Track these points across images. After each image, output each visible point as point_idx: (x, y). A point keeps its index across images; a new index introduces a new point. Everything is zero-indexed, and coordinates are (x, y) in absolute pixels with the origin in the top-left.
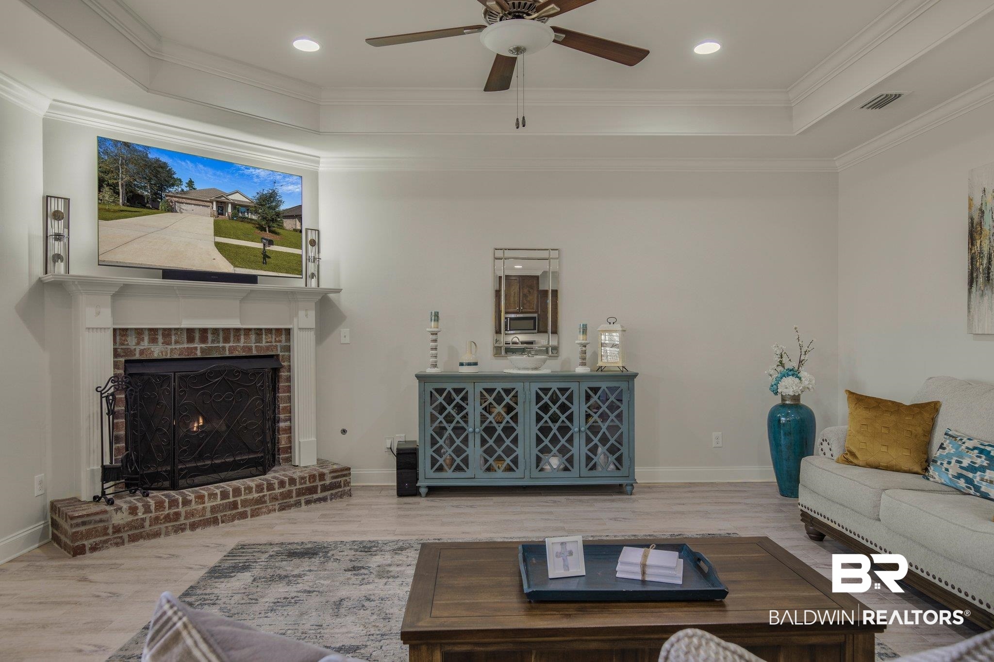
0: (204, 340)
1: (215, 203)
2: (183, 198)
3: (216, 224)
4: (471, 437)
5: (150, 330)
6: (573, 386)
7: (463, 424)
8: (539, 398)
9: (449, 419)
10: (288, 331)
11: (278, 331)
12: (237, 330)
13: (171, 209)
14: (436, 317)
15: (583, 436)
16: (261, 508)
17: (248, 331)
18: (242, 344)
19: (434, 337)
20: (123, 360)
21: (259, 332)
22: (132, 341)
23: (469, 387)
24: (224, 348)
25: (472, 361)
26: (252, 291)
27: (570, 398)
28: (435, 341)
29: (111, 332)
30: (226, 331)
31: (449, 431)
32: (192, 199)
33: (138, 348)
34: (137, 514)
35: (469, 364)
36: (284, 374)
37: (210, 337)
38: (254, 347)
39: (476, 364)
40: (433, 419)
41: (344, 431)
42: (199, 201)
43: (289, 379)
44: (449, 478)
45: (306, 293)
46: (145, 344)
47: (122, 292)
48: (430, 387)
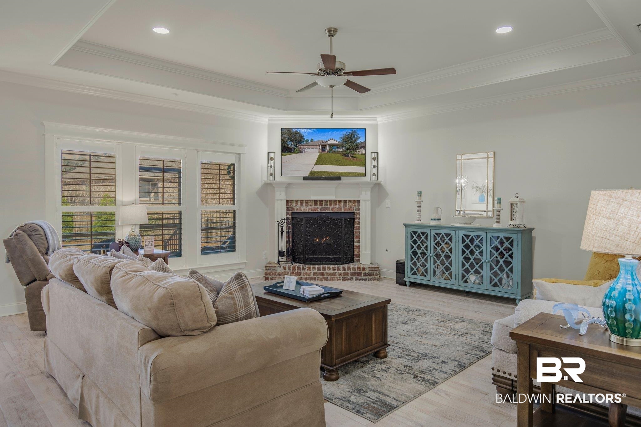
0: (321, 205)
1: (321, 146)
2: (306, 146)
5: (301, 200)
6: (483, 235)
7: (425, 251)
8: (464, 241)
10: (359, 201)
11: (354, 201)
12: (335, 201)
14: (420, 194)
15: (489, 265)
16: (334, 278)
17: (340, 201)
18: (337, 207)
19: (418, 205)
20: (291, 212)
21: (345, 201)
22: (294, 205)
23: (428, 232)
24: (329, 208)
25: (436, 218)
26: (339, 184)
27: (481, 241)
28: (419, 207)
29: (285, 201)
30: (331, 201)
31: (419, 254)
32: (310, 146)
33: (296, 207)
34: (286, 270)
35: (436, 220)
36: (356, 221)
37: (324, 203)
38: (342, 208)
41: (387, 251)
43: (359, 223)
44: (418, 279)
45: (366, 184)
46: (299, 206)
47: (288, 186)
48: (410, 230)
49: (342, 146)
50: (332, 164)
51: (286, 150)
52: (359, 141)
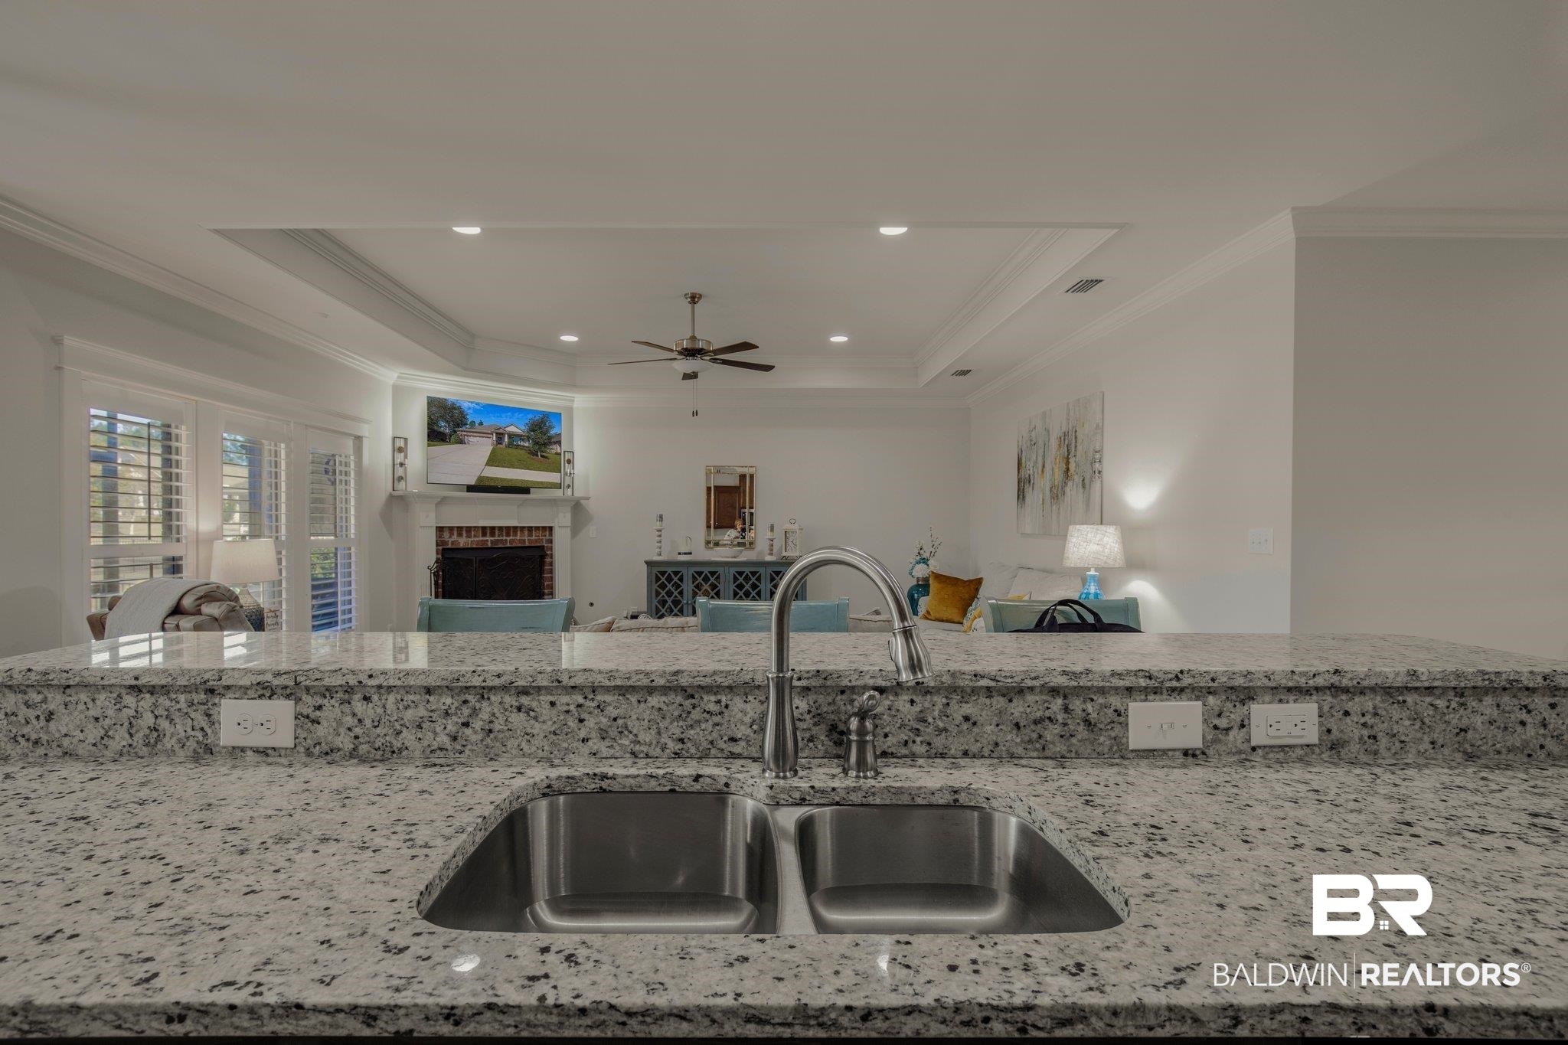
0: (493, 534)
1: (496, 434)
4: (685, 607)
5: (458, 527)
6: (761, 570)
7: (679, 597)
8: (735, 579)
9: (669, 594)
10: (551, 528)
11: (544, 528)
12: (515, 528)
13: (461, 441)
14: (661, 517)
17: (522, 528)
18: (518, 538)
19: (659, 533)
20: (440, 548)
21: (530, 529)
22: (446, 535)
23: (684, 571)
24: (506, 540)
25: (687, 551)
26: (526, 500)
27: (759, 579)
28: (660, 536)
29: (434, 531)
30: (508, 528)
31: (669, 603)
32: (478, 433)
33: (451, 540)
35: (685, 554)
36: (548, 560)
37: (497, 532)
38: (526, 539)
39: (690, 553)
40: (658, 594)
41: (592, 604)
42: (485, 434)
43: (551, 564)
45: (564, 501)
46: (455, 537)
47: (443, 501)
48: (655, 570)
49: (528, 438)
50: (512, 466)
51: (435, 436)
52: (553, 432)
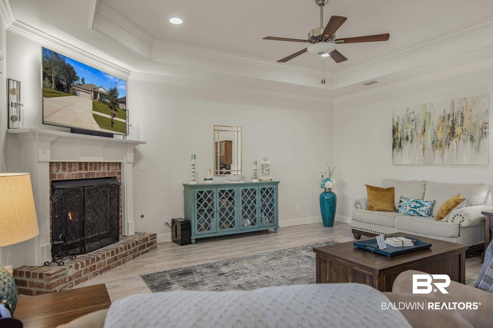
0: (86, 169)
1: (93, 92)
2: (80, 88)
3: (93, 103)
4: (215, 213)
7: (212, 208)
8: (243, 194)
9: (205, 205)
11: (116, 164)
12: (100, 163)
13: (75, 94)
15: (260, 209)
16: (126, 259)
17: (104, 164)
18: (102, 171)
21: (108, 164)
23: (214, 190)
24: (95, 173)
26: (110, 142)
28: (194, 168)
29: (48, 164)
30: (95, 163)
31: (206, 211)
32: (83, 89)
34: (78, 269)
37: (89, 167)
38: (107, 172)
39: (212, 179)
40: (198, 206)
41: (142, 216)
42: (87, 91)
44: (206, 234)
48: (197, 191)
49: (109, 97)
